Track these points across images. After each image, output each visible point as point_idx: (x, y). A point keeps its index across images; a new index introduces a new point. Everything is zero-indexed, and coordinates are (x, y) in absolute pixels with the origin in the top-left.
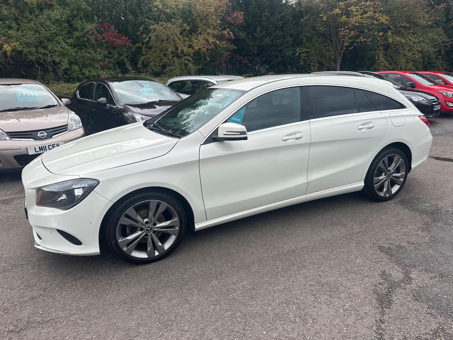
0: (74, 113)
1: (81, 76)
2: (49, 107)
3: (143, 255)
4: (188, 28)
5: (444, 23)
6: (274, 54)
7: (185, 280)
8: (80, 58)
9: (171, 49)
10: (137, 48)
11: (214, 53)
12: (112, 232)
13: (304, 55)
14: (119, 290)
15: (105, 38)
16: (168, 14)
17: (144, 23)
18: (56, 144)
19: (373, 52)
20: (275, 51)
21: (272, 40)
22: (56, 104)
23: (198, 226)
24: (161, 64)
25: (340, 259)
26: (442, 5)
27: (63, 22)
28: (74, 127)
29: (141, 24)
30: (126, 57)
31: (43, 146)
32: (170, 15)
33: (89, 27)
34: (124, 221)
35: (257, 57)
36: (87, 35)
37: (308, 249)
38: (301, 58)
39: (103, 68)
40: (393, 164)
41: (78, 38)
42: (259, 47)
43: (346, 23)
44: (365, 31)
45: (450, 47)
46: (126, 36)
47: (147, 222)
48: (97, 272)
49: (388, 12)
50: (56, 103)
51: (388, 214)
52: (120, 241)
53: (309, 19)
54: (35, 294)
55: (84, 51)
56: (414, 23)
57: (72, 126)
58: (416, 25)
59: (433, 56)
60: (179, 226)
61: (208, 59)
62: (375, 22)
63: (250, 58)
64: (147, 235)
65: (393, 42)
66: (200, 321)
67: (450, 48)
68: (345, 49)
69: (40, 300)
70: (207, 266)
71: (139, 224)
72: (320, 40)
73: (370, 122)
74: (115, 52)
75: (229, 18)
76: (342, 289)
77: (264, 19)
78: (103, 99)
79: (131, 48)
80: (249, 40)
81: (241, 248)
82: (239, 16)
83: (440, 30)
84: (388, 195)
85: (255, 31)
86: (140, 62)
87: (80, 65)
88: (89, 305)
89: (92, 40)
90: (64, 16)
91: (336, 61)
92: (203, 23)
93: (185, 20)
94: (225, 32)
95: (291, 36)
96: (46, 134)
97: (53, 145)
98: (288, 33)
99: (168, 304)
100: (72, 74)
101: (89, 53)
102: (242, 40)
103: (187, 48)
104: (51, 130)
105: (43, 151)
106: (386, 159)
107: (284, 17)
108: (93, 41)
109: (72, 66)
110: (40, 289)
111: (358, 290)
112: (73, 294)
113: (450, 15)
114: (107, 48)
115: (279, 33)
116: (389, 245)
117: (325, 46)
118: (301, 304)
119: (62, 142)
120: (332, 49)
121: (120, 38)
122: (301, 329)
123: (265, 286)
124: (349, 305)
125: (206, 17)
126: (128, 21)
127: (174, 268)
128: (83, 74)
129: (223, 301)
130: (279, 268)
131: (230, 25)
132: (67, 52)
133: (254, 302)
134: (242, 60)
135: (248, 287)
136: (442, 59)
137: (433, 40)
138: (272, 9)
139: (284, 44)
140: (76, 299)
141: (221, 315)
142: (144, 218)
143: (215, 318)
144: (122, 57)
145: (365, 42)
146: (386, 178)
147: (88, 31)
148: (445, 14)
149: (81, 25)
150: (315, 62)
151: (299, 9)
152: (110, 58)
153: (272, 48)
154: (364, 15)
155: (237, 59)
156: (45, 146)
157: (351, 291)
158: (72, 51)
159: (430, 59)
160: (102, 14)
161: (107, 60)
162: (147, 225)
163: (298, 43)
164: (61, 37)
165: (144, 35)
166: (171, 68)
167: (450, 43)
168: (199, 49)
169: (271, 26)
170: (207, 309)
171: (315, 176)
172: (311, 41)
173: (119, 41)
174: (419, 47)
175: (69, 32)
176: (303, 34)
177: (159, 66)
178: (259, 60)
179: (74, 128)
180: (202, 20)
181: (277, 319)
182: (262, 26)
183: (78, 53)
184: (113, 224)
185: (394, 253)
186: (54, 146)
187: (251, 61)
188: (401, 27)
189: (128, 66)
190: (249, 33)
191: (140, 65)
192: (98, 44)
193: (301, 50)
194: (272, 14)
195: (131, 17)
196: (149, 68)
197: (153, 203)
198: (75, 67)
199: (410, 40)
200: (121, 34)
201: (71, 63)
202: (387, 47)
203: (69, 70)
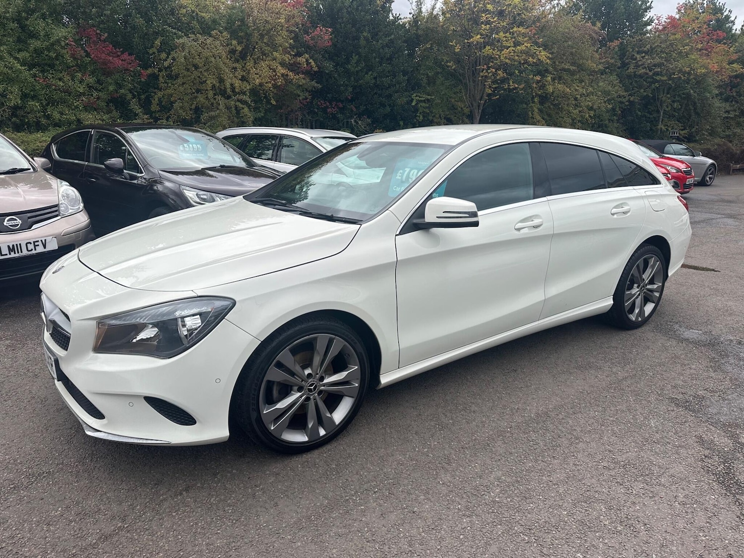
0: (68, 184)
1: (44, 121)
2: (14, 171)
3: (299, 438)
4: (239, 48)
5: (619, 68)
6: (379, 101)
7: (391, 477)
8: (43, 89)
9: (211, 81)
10: (149, 76)
11: (283, 92)
12: (253, 396)
13: (423, 104)
14: (276, 505)
15: (91, 54)
16: (205, 21)
17: (163, 33)
18: (40, 241)
19: (525, 106)
20: (380, 95)
21: (375, 78)
22: (26, 168)
23: (385, 379)
24: (193, 107)
25: (624, 422)
26: (616, 43)
27: (7, 19)
28: (71, 209)
29: (157, 34)
30: (130, 91)
31: (17, 245)
32: (207, 24)
33: (60, 33)
34: (274, 375)
35: (352, 104)
36: (57, 47)
37: (566, 409)
38: (418, 111)
39: (88, 108)
40: (649, 271)
41: (38, 52)
42: (354, 87)
43: (490, 58)
44: (515, 73)
45: (627, 103)
46: (130, 54)
47: (309, 375)
48: (215, 475)
49: (546, 47)
50: (26, 165)
51: (652, 349)
52: (265, 412)
53: (431, 48)
54: (109, 529)
55: (50, 76)
56: (579, 66)
57: (67, 209)
58: (581, 68)
59: (606, 116)
60: (359, 381)
61: (274, 103)
62: (531, 59)
63: (341, 106)
64: (308, 399)
65: (553, 92)
66: (458, 548)
67: (627, 105)
68: (487, 98)
69: (123, 540)
70: (417, 449)
71: (296, 379)
72: (447, 83)
73: (625, 203)
74: (110, 81)
75: (307, 38)
76: (656, 470)
77: (362, 42)
78: (116, 161)
79: (139, 75)
80: (339, 75)
81: (458, 415)
82: (324, 35)
83: (613, 78)
84: (640, 319)
85: (348, 61)
86: (155, 101)
87: (42, 100)
88: (231, 540)
89: (67, 56)
90: (10, 10)
91: (472, 117)
92: (265, 41)
93: (234, 34)
94: (302, 60)
95: (405, 73)
96: (20, 221)
97: (34, 242)
98: (399, 69)
99: (383, 522)
100: (27, 117)
101: (60, 79)
102: (328, 74)
103: (240, 82)
104: (29, 215)
105: (15, 253)
106: (640, 262)
107: (393, 42)
108: (69, 58)
109: (27, 101)
110: (113, 518)
111: (678, 469)
112: (187, 521)
113: (626, 57)
114: (93, 73)
115: (386, 67)
116: (682, 396)
117: (455, 93)
118: (609, 500)
119: (51, 237)
120: (467, 98)
121: (118, 56)
122: (635, 543)
123: (535, 477)
124: (684, 495)
125: (269, 31)
126: (134, 28)
127: (359, 456)
128: (48, 117)
129: (479, 509)
130: (539, 445)
131: (308, 48)
132: (18, 76)
133: (532, 505)
134: (327, 107)
135: (509, 480)
136: (618, 121)
137: (606, 93)
138: (374, 28)
139: (393, 86)
140: (199, 530)
141: (489, 532)
142: (304, 367)
143: (483, 540)
144: (122, 91)
145: (515, 89)
146: (638, 293)
147: (58, 41)
148: (620, 56)
149: (44, 29)
150: (441, 118)
151: (415, 31)
152: (100, 91)
153: (375, 91)
154: (518, 47)
155: (318, 105)
156: (20, 244)
157: (672, 471)
158: (26, 74)
159: (602, 121)
160: (84, 13)
161: (95, 94)
162: (310, 380)
163: (414, 85)
164: (5, 47)
165: (163, 55)
166: (213, 113)
167: (627, 99)
168: (261, 85)
169: (374, 54)
170: (459, 525)
171: (555, 290)
172: (434, 83)
173: (118, 62)
174: (588, 101)
175: (19, 40)
176: (421, 72)
177: (191, 109)
178: (354, 109)
179: (70, 211)
180: (262, 36)
181: (587, 530)
182: (359, 54)
183: (37, 79)
184: (256, 382)
185: (697, 407)
186: (36, 244)
187: (342, 110)
188: (564, 70)
189: (134, 106)
190: (337, 64)
191: (154, 107)
192: (77, 65)
193: (420, 97)
194: (375, 36)
195: (140, 21)
196: (172, 112)
197: (322, 339)
198: (35, 105)
199: (576, 90)
200: (121, 50)
201: (24, 96)
202: (544, 99)
203: (20, 108)
